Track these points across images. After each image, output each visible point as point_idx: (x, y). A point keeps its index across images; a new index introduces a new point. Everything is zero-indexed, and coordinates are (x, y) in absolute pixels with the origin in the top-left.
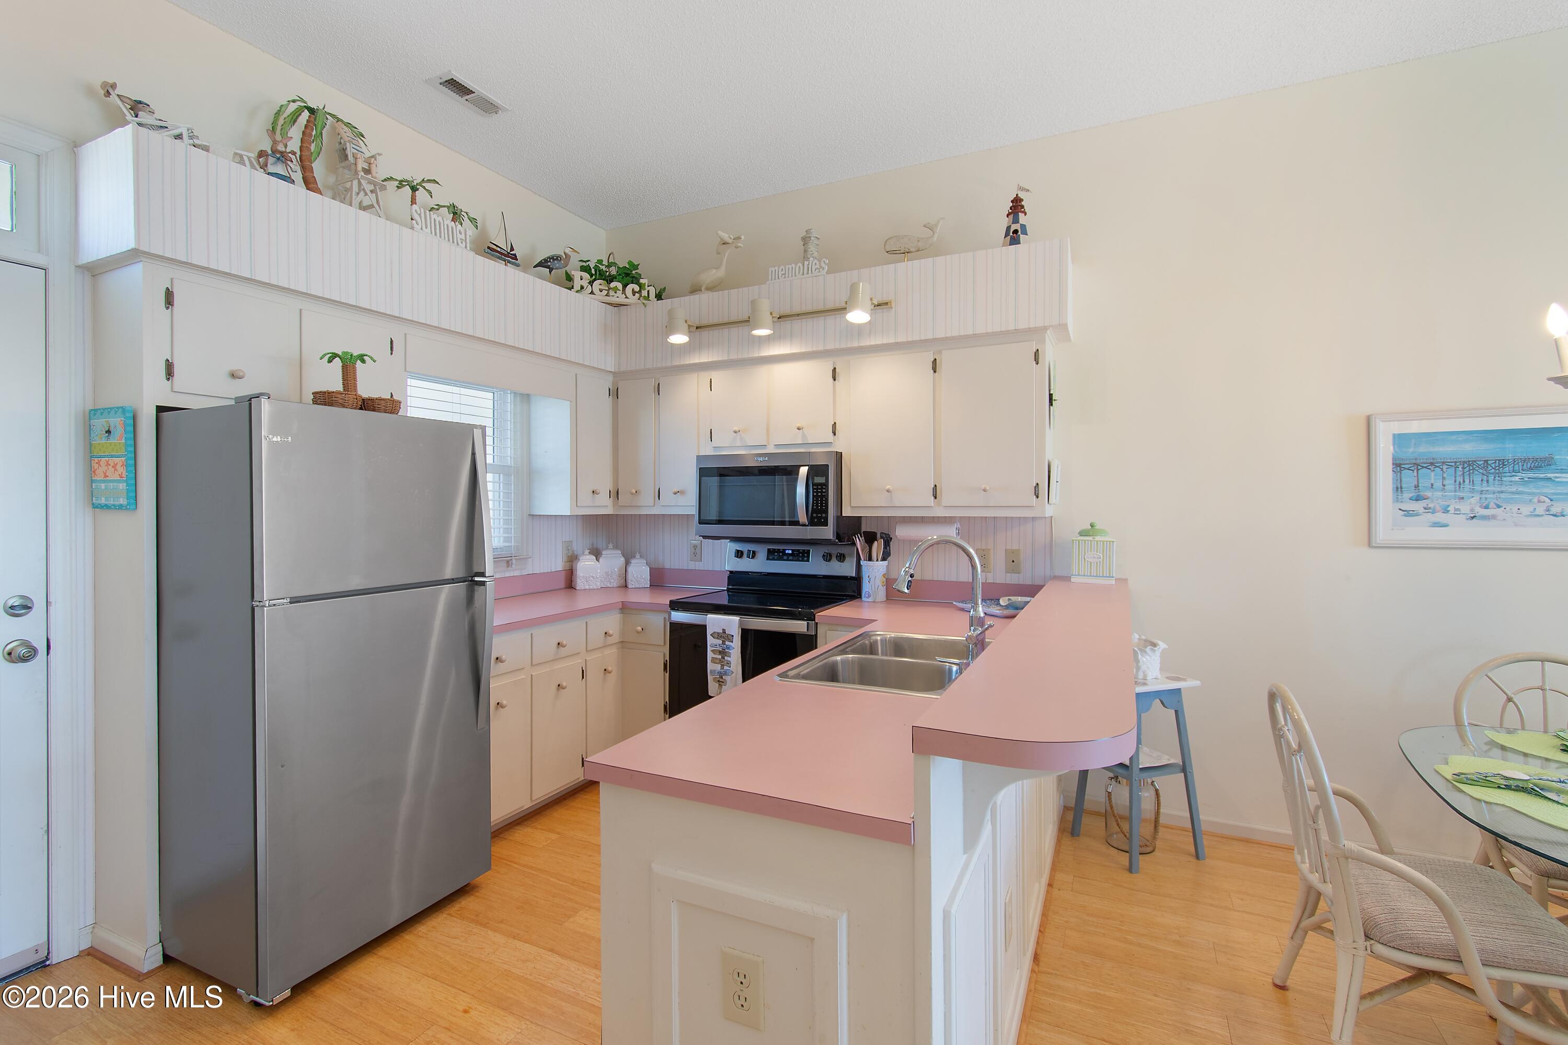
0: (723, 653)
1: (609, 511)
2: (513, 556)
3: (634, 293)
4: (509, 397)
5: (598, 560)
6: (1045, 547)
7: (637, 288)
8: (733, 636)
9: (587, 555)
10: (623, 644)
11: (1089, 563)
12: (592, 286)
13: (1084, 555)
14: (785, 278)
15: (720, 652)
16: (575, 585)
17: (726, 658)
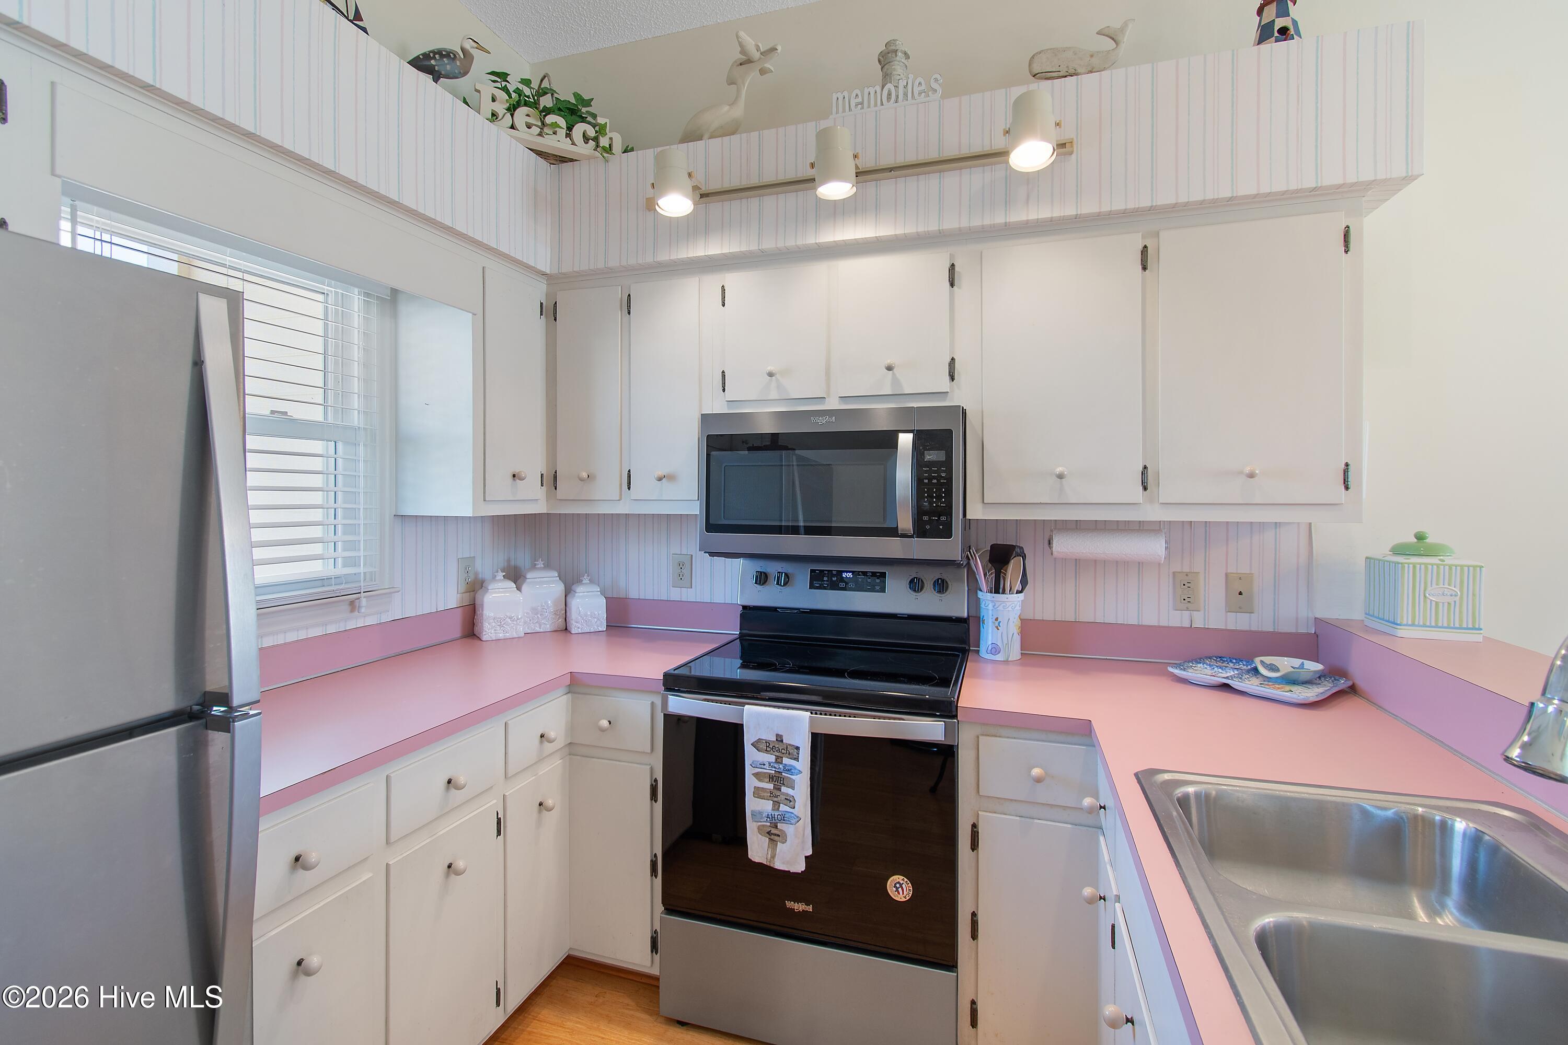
0: (778, 779)
1: (540, 508)
2: (362, 591)
3: (586, 139)
4: (356, 300)
5: (519, 588)
6: (1298, 569)
7: (591, 132)
8: (798, 748)
9: (500, 580)
10: (572, 748)
11: (1434, 603)
12: (512, 115)
13: (1425, 591)
14: (862, 108)
15: (771, 778)
16: (481, 633)
17: (784, 789)
